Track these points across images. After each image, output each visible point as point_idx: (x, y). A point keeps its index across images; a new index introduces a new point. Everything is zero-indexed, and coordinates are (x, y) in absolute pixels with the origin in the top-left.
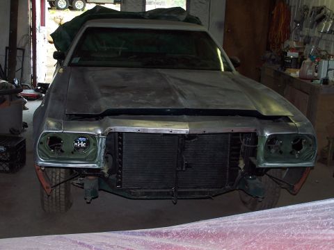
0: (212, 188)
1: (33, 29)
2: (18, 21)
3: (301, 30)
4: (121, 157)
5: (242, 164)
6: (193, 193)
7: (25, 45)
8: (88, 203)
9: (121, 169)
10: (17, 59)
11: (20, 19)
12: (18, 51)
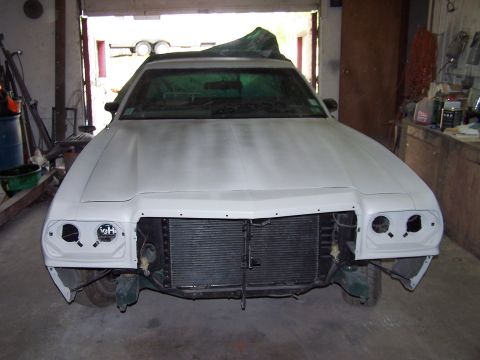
0: (296, 284)
1: (87, 83)
2: (66, 73)
3: (456, 67)
4: (167, 247)
5: (335, 252)
6: (270, 291)
7: (77, 104)
8: (123, 312)
9: (168, 262)
10: (67, 122)
11: (69, 70)
12: (69, 112)
